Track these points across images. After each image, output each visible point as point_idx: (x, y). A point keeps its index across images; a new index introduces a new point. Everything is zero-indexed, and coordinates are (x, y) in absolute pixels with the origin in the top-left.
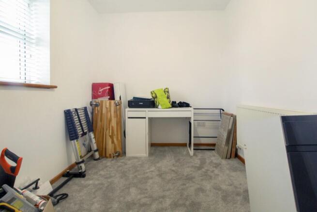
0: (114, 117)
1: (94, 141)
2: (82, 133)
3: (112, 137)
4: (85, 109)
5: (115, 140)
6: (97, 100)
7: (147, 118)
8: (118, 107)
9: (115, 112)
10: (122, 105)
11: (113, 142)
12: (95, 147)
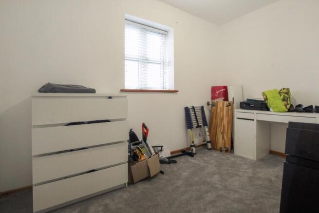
0: (226, 116)
1: (208, 133)
2: (197, 125)
3: (223, 133)
4: (202, 108)
5: (225, 137)
6: (214, 101)
7: (255, 121)
8: (230, 107)
9: (227, 112)
10: (235, 106)
11: (223, 138)
12: (208, 139)
